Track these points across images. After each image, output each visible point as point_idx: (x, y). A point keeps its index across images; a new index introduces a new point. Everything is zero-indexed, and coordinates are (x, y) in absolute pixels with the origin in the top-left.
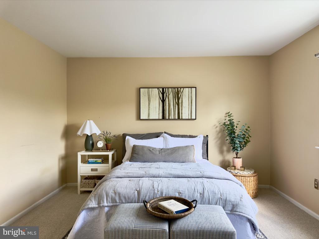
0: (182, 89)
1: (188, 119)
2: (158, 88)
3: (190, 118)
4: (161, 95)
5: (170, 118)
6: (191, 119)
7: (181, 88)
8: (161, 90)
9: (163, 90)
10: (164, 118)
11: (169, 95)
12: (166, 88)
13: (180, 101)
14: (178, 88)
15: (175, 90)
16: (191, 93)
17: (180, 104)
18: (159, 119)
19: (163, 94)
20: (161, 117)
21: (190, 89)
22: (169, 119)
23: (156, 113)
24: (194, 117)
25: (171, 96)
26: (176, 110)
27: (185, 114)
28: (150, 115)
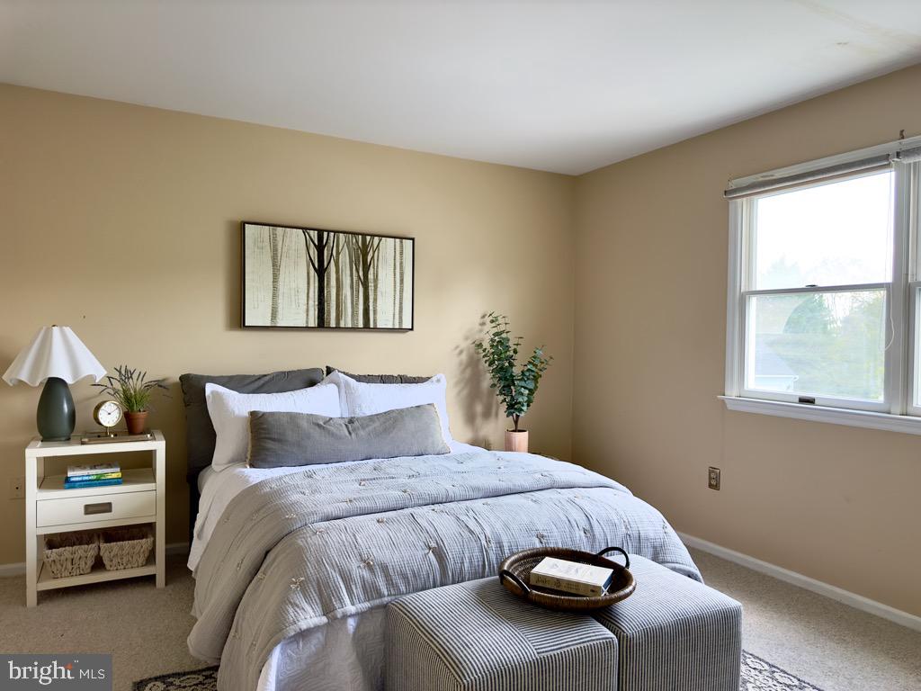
0: (376, 239)
1: (392, 330)
2: (305, 229)
3: (397, 327)
4: (314, 253)
5: (342, 325)
6: (401, 330)
7: (373, 236)
8: (314, 234)
9: (320, 238)
10: (322, 324)
11: (338, 253)
12: (329, 231)
13: (371, 276)
14: (364, 235)
15: (357, 242)
16: (401, 253)
17: (371, 285)
18: (307, 329)
19: (320, 248)
20: (313, 322)
21: (398, 240)
22: (338, 328)
23: (298, 309)
24: (407, 325)
25: (345, 258)
26: (358, 300)
27: (385, 314)
28: (280, 316)
